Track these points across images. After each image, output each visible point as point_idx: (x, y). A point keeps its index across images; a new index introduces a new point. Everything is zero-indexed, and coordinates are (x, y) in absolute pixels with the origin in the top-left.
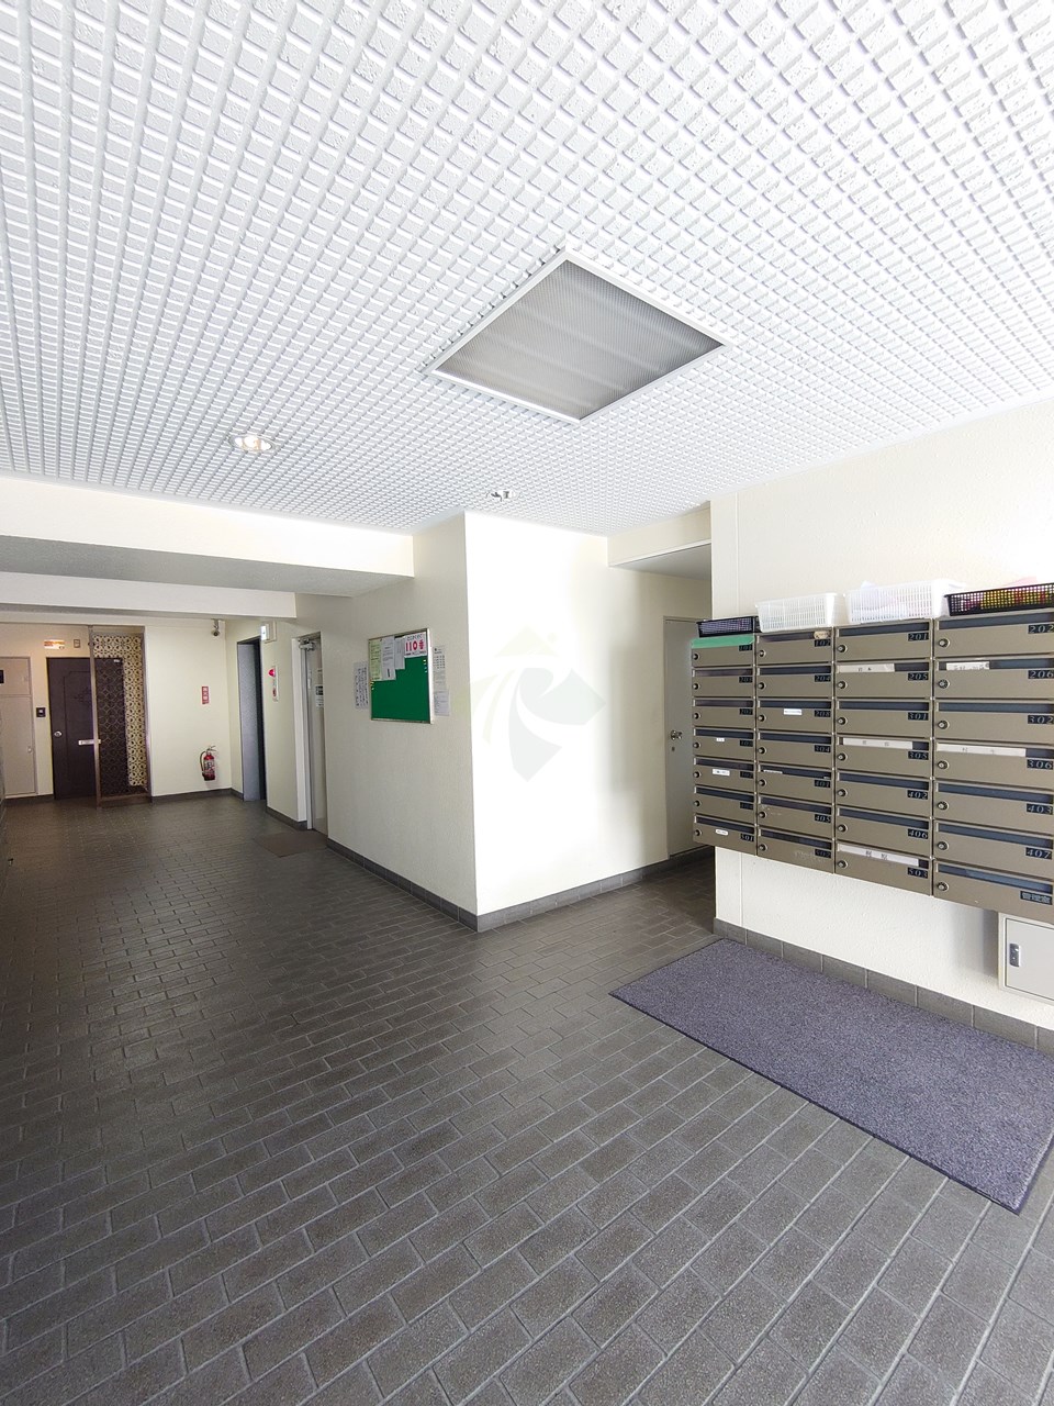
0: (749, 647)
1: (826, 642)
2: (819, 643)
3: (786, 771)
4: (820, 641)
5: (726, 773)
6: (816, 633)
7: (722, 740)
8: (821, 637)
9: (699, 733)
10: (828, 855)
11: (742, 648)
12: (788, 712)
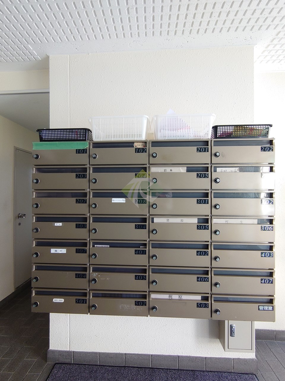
0: (84, 151)
1: (143, 150)
2: (138, 150)
3: (112, 245)
4: (139, 149)
5: (63, 251)
6: (135, 144)
7: (60, 224)
8: (139, 147)
9: (39, 219)
10: (144, 304)
11: (79, 151)
12: (115, 200)
